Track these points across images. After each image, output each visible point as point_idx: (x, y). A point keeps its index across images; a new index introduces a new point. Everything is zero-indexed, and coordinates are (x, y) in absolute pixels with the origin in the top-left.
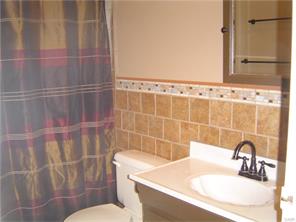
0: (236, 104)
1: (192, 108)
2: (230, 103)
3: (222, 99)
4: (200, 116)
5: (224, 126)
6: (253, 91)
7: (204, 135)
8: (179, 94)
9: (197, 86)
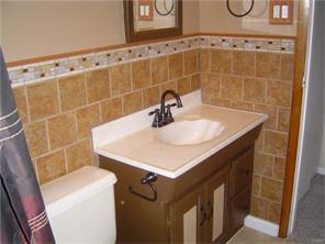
0: (134, 64)
1: (89, 85)
2: (128, 64)
3: (121, 63)
4: (99, 92)
5: (125, 91)
6: (145, 46)
7: (107, 112)
8: (68, 73)
9: (93, 54)
